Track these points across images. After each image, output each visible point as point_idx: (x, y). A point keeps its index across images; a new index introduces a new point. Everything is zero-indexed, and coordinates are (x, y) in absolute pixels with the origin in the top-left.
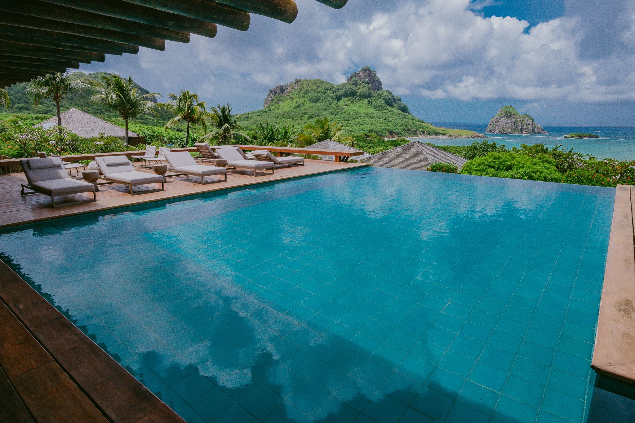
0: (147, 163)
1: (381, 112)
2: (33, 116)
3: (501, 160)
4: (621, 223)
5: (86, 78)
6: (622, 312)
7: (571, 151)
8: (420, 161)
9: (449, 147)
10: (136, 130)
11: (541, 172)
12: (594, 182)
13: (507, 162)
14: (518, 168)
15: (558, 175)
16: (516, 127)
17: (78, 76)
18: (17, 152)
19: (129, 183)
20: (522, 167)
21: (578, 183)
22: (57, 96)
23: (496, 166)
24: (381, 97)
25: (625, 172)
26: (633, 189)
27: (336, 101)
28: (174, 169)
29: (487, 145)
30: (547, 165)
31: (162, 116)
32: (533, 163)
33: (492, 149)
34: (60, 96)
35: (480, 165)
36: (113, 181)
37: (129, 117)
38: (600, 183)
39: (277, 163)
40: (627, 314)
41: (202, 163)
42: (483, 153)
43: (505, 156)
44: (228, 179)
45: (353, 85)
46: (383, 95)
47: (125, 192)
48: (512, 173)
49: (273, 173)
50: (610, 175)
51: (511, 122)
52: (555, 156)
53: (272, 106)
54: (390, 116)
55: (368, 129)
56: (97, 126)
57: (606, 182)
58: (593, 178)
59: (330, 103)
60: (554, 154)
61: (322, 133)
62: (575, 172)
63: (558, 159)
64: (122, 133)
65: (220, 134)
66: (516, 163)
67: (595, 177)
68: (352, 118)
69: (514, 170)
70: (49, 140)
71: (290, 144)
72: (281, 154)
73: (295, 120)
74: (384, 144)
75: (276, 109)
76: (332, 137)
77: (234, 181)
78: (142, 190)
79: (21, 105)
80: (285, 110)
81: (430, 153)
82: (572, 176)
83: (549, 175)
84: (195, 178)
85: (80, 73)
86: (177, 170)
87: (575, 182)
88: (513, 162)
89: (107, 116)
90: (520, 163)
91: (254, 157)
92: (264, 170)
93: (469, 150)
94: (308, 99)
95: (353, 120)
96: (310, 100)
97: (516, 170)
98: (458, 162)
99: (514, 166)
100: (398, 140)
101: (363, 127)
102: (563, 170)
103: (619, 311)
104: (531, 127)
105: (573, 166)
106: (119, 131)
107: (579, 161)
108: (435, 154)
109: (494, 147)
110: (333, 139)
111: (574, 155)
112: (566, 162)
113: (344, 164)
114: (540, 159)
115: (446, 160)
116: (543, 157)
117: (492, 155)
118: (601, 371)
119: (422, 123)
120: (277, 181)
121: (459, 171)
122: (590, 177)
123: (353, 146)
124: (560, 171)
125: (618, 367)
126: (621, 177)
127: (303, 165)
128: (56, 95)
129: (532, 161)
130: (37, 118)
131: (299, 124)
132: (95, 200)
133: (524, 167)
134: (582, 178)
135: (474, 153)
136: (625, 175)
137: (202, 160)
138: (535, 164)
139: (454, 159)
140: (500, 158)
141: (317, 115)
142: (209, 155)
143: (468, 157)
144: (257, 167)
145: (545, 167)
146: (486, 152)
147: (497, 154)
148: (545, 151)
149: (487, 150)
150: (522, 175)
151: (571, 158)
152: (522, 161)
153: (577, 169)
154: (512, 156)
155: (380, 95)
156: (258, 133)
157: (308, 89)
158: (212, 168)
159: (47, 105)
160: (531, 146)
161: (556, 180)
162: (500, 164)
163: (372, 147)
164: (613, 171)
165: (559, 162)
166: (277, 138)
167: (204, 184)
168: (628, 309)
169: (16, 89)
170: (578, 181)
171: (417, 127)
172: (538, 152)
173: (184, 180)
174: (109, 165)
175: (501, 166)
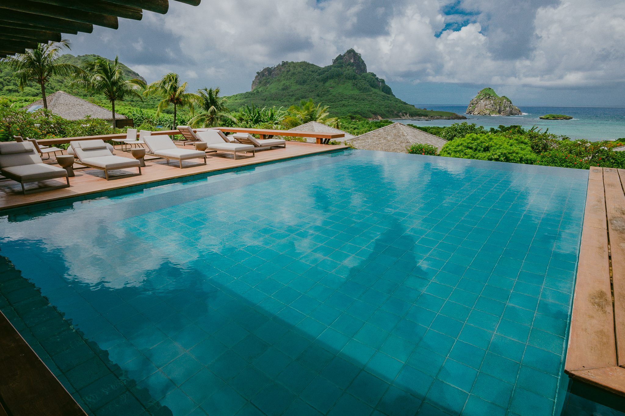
0: (128, 146)
1: (366, 94)
2: (22, 98)
3: (479, 141)
4: (595, 207)
5: (76, 60)
6: (596, 306)
7: (546, 132)
8: (402, 142)
9: (431, 128)
10: (126, 113)
11: (517, 153)
12: (568, 162)
13: (485, 144)
14: (495, 149)
15: (533, 156)
16: (495, 109)
17: (67, 58)
18: (3, 135)
19: (104, 168)
20: (499, 148)
21: (552, 164)
22: (42, 79)
23: (474, 147)
24: (365, 79)
25: (597, 152)
26: (605, 171)
27: (322, 84)
28: (153, 153)
29: (466, 127)
30: (523, 146)
31: (152, 99)
32: (509, 144)
33: (470, 130)
34: (45, 79)
35: (459, 146)
36: (88, 166)
37: (116, 99)
38: (573, 164)
39: (259, 146)
40: (601, 308)
41: (185, 145)
42: (462, 134)
43: (483, 137)
44: (207, 163)
45: (339, 67)
46: (367, 77)
47: (101, 177)
48: (489, 154)
49: (253, 156)
50: (583, 156)
51: (490, 104)
52: (530, 138)
53: (260, 88)
54: (374, 98)
55: (353, 111)
56: (84, 109)
57: (578, 163)
58: (566, 158)
59: (316, 85)
60: (530, 135)
61: (308, 115)
62: (550, 153)
63: (534, 140)
64: (109, 115)
65: (208, 116)
66: (493, 144)
67: (568, 158)
68: (338, 100)
69: (491, 152)
70: (34, 123)
71: (276, 126)
72: (264, 137)
73: (283, 102)
74: (368, 125)
75: (264, 91)
76: (317, 118)
77: (214, 164)
78: (119, 175)
79: (10, 87)
80: (272, 92)
81: (411, 134)
82: (547, 157)
83: (524, 155)
84: (174, 162)
85: (69, 55)
86: (156, 154)
87: (550, 163)
88: (490, 143)
89: (98, 98)
90: (496, 145)
91: (235, 140)
92: (245, 152)
93: (449, 132)
94: (295, 81)
95: (339, 102)
96: (296, 82)
97: (493, 151)
98: (438, 143)
99: (491, 147)
100: (381, 121)
101: (348, 108)
102: (538, 151)
103: (593, 305)
104: (509, 108)
105: (548, 147)
106: (107, 113)
107: (553, 142)
108: (416, 136)
109: (473, 128)
110: (318, 121)
111: (549, 136)
112: (541, 143)
113: (325, 146)
114: (517, 140)
115: (427, 142)
116: (519, 138)
117: (470, 137)
118: (574, 376)
119: (405, 105)
120: (256, 164)
121: (438, 152)
122: (564, 158)
123: (338, 127)
124: (535, 152)
125: (592, 371)
126: (592, 158)
127: (284, 147)
128: (40, 77)
129: (508, 142)
130: (26, 101)
131: (286, 105)
132: (68, 186)
133: (501, 148)
134: (556, 159)
135: (453, 135)
136: (597, 155)
137: (184, 143)
138: (511, 145)
139: (434, 140)
140: (478, 139)
141: (304, 97)
142: (192, 138)
143: (448, 138)
144: (237, 150)
145: (521, 148)
146: (465, 133)
147: (475, 136)
148: (521, 132)
149: (466, 132)
150: (499, 156)
151: (546, 139)
152: (499, 142)
153: (551, 150)
154: (489, 137)
155: (364, 77)
156: (245, 115)
157: (295, 71)
158: (193, 151)
159: (36, 88)
160: (508, 127)
161: (532, 161)
162: (478, 145)
163: (356, 128)
164: (586, 152)
165: (534, 143)
166: (264, 120)
167: (183, 168)
168: (602, 302)
169: (5, 72)
170: (552, 162)
171: (400, 109)
172: (514, 134)
173: (164, 164)
174: (84, 150)
175: (479, 147)
